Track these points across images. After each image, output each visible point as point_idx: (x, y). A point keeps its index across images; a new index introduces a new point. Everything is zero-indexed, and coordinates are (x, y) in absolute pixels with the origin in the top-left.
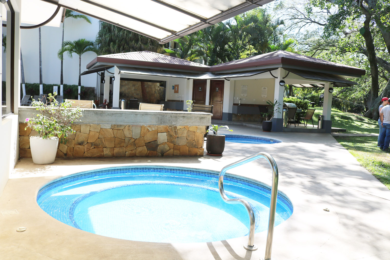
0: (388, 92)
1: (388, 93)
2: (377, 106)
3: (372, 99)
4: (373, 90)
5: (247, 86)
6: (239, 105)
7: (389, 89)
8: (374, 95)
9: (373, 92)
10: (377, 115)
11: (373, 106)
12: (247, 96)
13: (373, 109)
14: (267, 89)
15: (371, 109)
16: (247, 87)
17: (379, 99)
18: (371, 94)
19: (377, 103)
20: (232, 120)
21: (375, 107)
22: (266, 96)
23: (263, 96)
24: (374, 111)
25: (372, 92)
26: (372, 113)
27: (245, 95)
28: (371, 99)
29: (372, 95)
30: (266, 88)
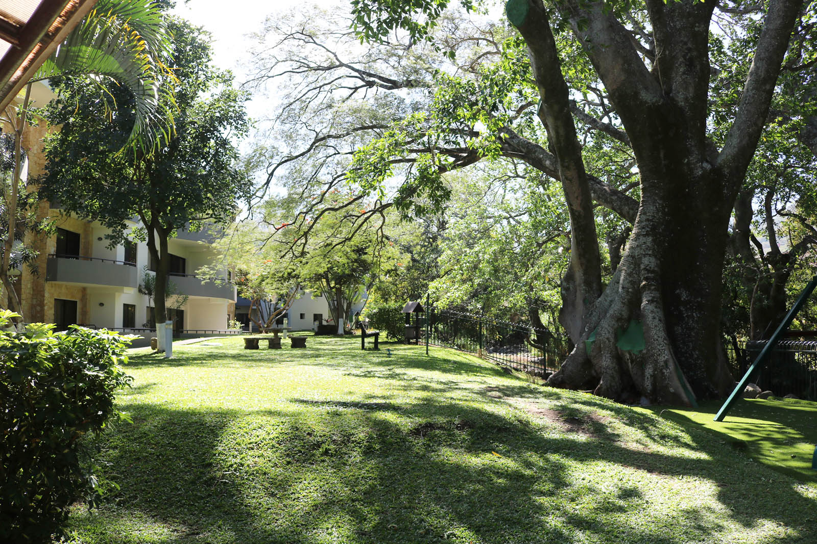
0: (642, 267)
1: (645, 269)
2: (609, 328)
3: (581, 302)
4: (582, 264)
7: (645, 255)
8: (587, 283)
9: (584, 274)
10: (614, 365)
11: (592, 330)
13: (594, 342)
15: (584, 343)
17: (609, 299)
18: (577, 283)
19: (608, 315)
21: (602, 335)
24: (600, 349)
25: (579, 275)
26: (594, 361)
28: (577, 301)
29: (580, 285)
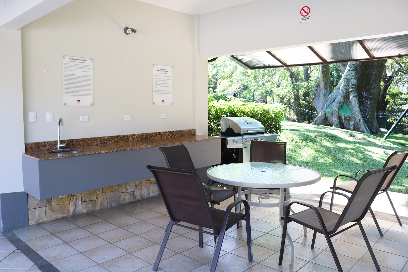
0: (350, 83)
1: (352, 84)
2: (336, 106)
3: (323, 95)
4: (324, 81)
5: (89, 61)
6: (59, 145)
7: (352, 79)
8: (326, 88)
10: (338, 120)
12: (92, 105)
13: (329, 111)
14: (170, 73)
16: (90, 63)
17: (335, 95)
18: (321, 88)
19: (336, 101)
20: (32, 222)
21: (333, 109)
22: (168, 99)
23: (157, 99)
24: (332, 114)
25: (322, 85)
26: (329, 119)
27: (87, 101)
28: (320, 95)
30: (167, 68)
